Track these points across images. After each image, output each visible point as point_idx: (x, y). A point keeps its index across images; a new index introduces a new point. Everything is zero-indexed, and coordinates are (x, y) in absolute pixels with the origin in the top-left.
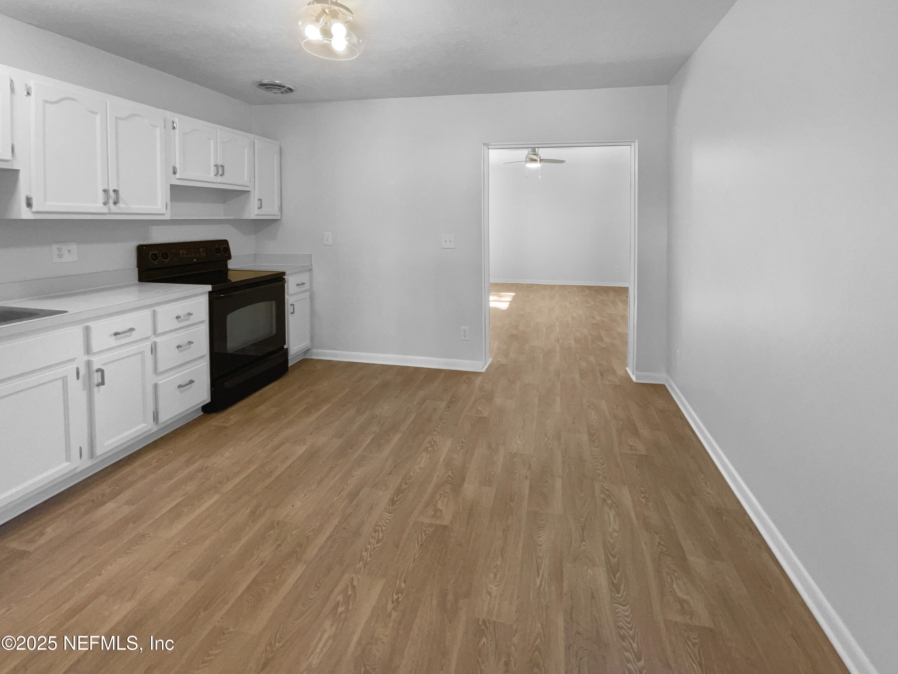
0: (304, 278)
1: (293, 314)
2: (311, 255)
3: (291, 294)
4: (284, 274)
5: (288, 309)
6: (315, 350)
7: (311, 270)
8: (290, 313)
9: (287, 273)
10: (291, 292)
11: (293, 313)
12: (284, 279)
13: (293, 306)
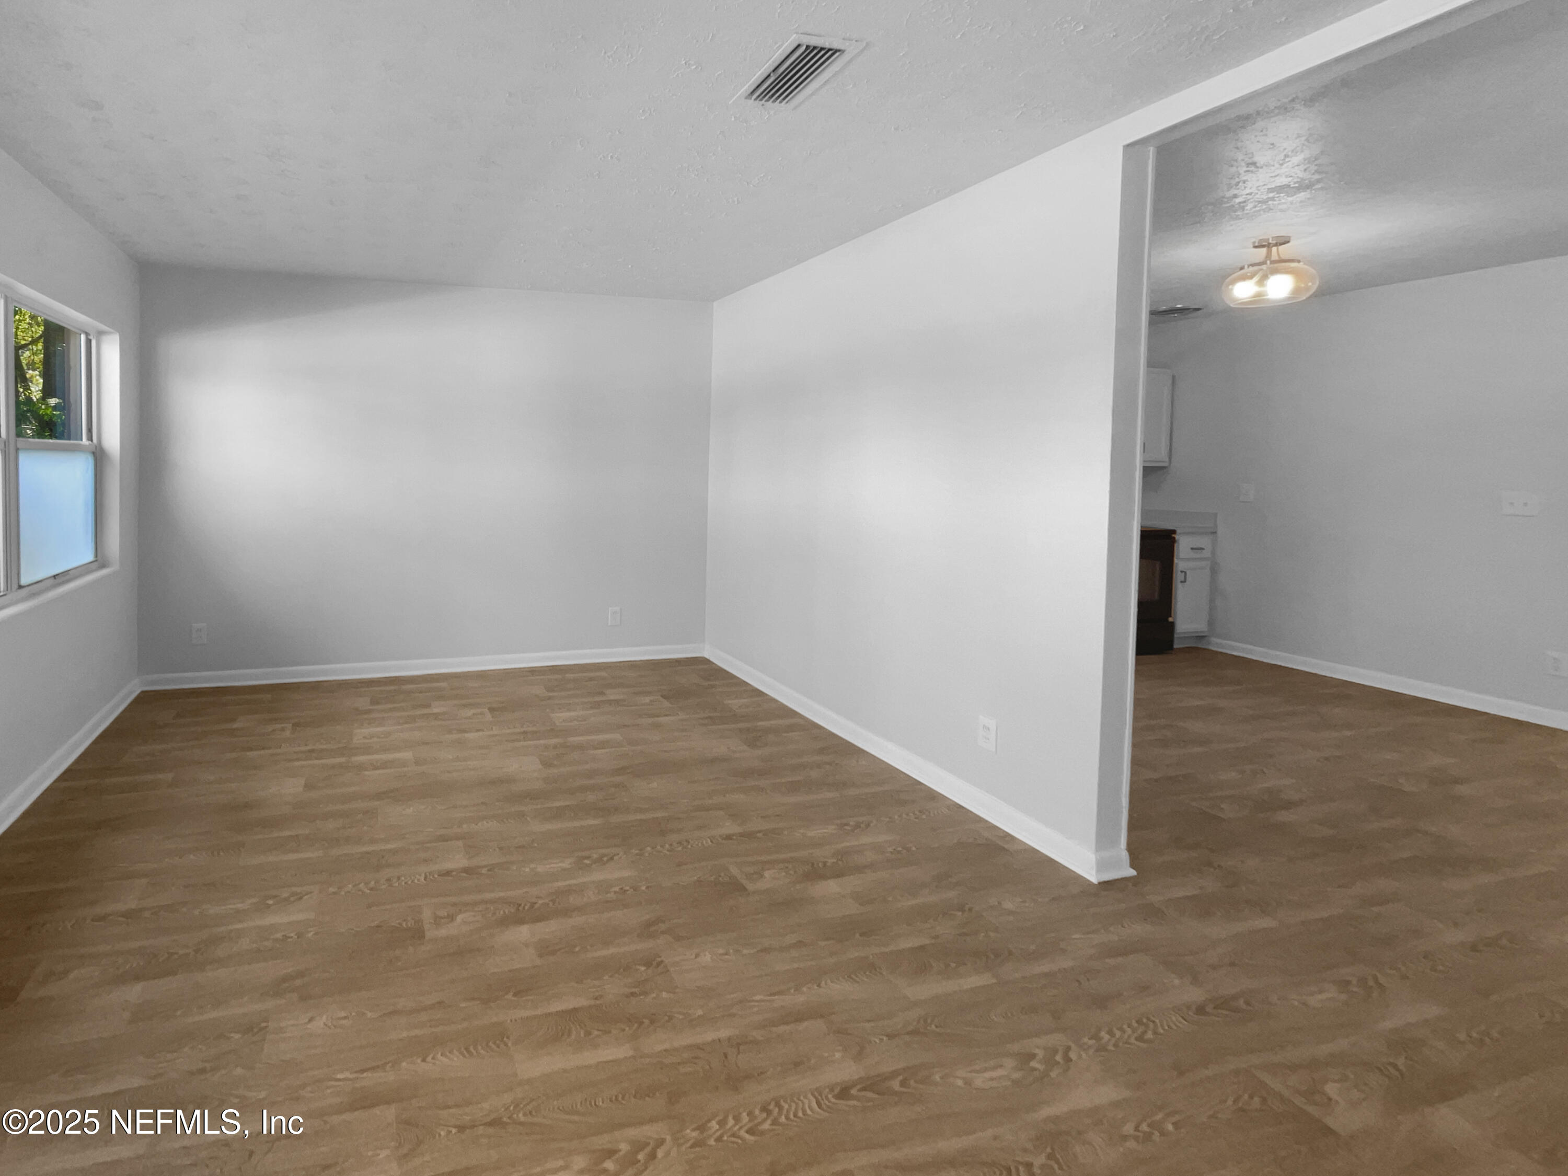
0: (1204, 541)
1: (1183, 584)
2: (1216, 515)
3: (1182, 559)
4: (1174, 532)
5: (1178, 577)
6: (1215, 640)
7: (1215, 533)
8: (1179, 581)
9: (1178, 531)
10: (1182, 555)
11: (1185, 581)
12: (1174, 538)
13: (1184, 573)
